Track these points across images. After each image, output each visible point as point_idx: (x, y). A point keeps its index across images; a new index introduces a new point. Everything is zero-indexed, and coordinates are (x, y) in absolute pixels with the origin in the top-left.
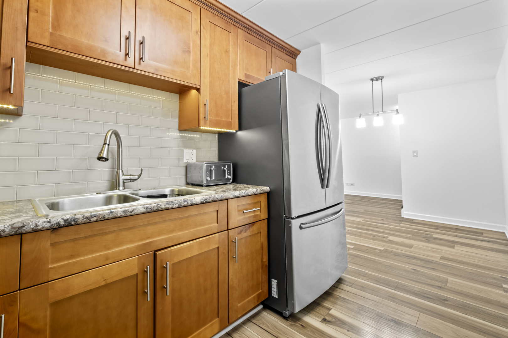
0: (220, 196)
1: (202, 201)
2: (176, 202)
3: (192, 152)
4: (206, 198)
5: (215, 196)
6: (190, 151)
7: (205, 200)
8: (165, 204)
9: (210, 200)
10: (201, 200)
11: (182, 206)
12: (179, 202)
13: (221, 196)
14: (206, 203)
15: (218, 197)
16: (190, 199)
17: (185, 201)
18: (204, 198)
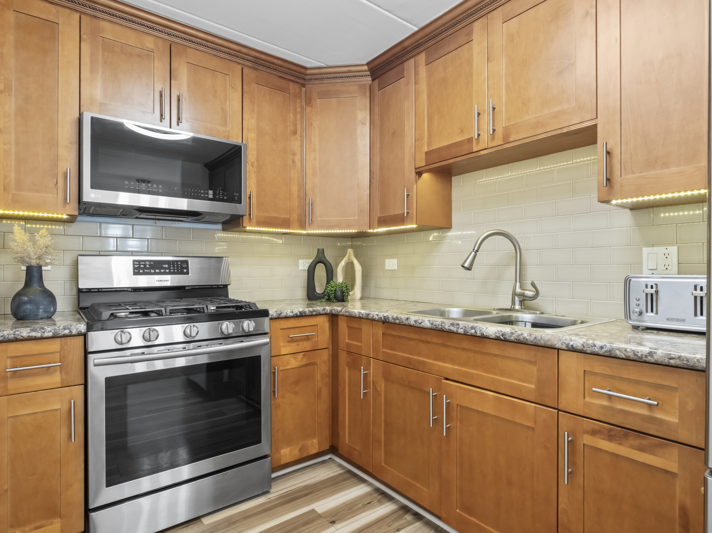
0: (533, 337)
1: (498, 335)
2: (461, 326)
3: (666, 252)
4: (505, 332)
5: (522, 334)
6: (660, 250)
7: (502, 335)
8: (450, 325)
9: (512, 338)
10: (496, 333)
11: (469, 334)
12: (465, 327)
13: (535, 338)
14: (505, 340)
15: (527, 338)
16: (480, 328)
17: (472, 328)
18: (501, 331)
